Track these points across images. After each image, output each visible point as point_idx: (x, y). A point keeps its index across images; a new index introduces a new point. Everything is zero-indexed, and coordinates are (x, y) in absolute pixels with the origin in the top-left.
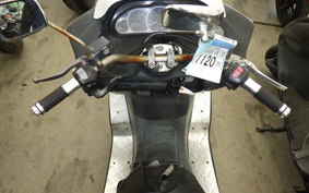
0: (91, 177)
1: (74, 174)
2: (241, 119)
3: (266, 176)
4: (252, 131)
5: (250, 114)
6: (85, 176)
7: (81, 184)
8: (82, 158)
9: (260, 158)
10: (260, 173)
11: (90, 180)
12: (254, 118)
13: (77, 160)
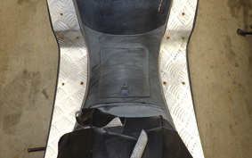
0: (44, 92)
1: (23, 89)
2: (222, 19)
3: (240, 85)
4: (233, 33)
5: (232, 11)
6: (36, 91)
7: (34, 101)
8: (31, 69)
9: (237, 65)
10: (234, 83)
11: (43, 96)
12: (237, 17)
13: (25, 72)
